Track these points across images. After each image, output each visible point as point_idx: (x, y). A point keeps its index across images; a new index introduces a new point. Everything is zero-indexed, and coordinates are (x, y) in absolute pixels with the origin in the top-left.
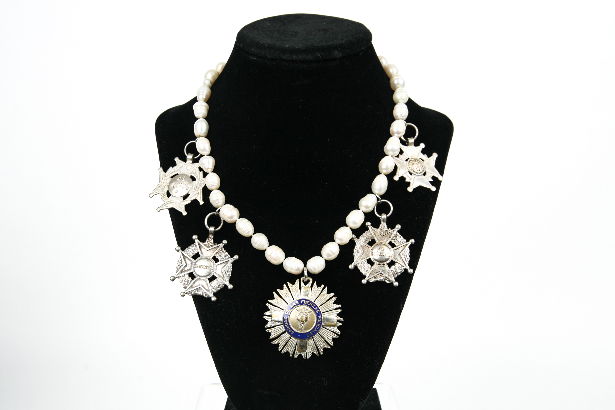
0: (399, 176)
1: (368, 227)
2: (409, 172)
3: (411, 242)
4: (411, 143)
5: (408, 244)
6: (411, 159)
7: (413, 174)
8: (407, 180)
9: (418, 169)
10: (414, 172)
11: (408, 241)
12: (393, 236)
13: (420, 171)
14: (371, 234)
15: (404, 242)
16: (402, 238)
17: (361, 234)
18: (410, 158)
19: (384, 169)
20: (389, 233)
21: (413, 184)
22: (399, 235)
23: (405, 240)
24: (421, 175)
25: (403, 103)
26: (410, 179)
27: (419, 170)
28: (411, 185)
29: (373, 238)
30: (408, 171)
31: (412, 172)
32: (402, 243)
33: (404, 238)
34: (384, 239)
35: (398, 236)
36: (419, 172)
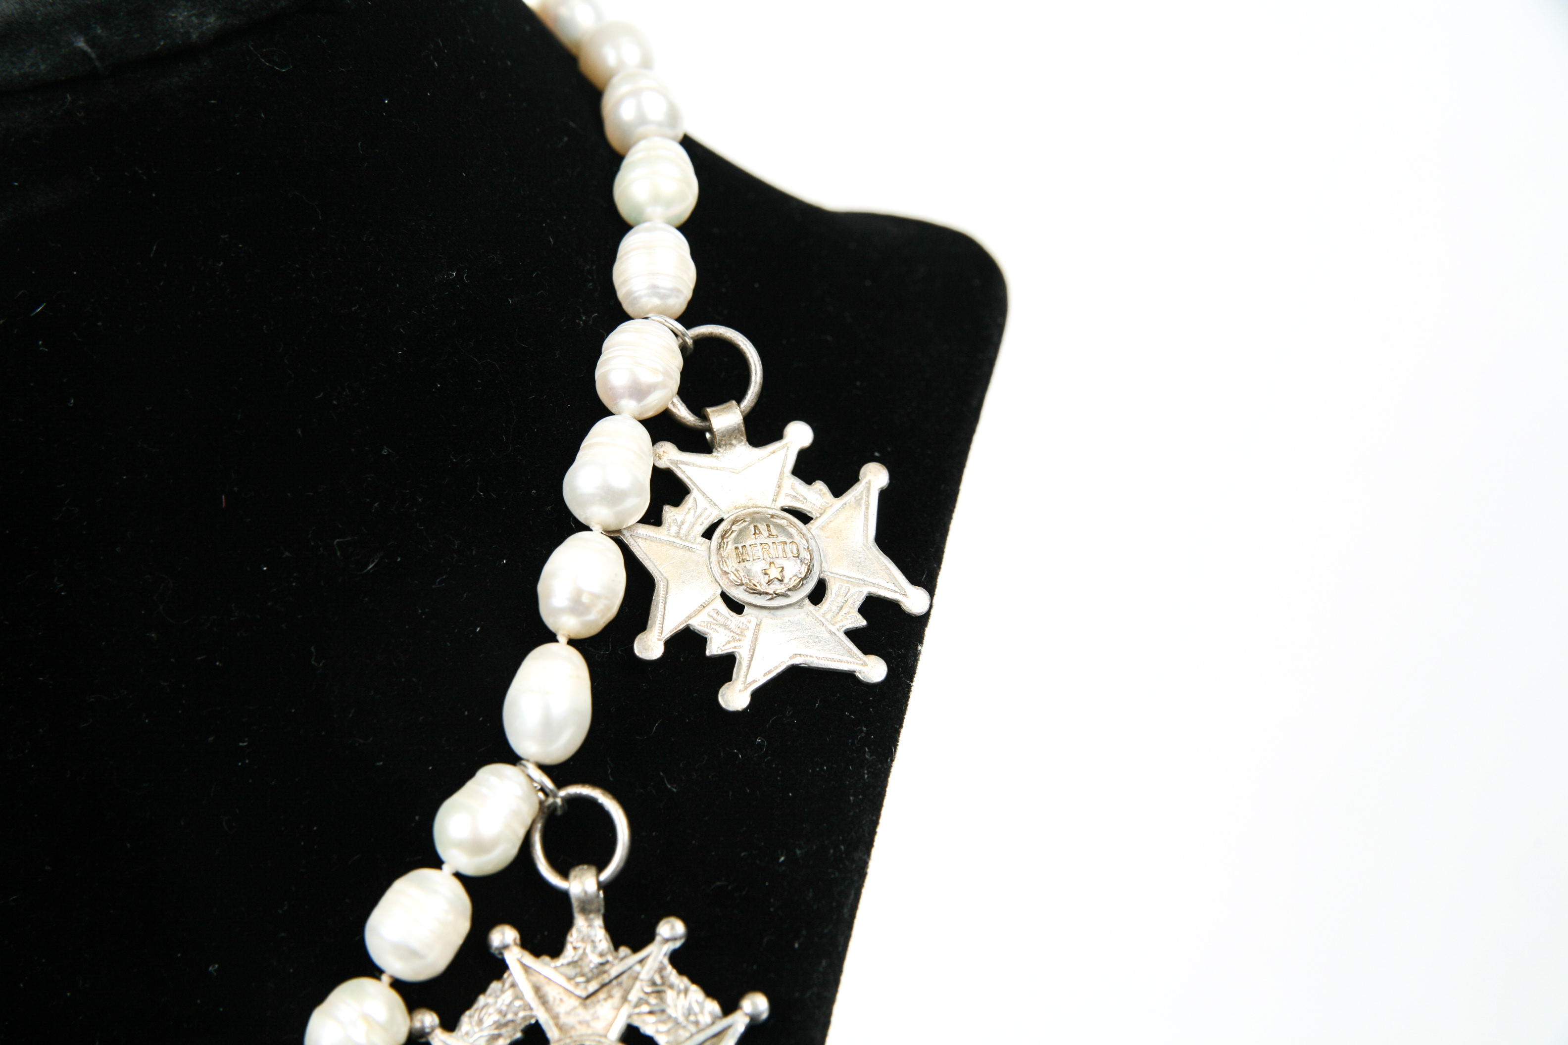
0: (667, 633)
1: (501, 954)
2: (724, 596)
3: (746, 1014)
4: (730, 434)
5: (729, 1027)
6: (734, 522)
7: (751, 605)
8: (714, 649)
9: (774, 573)
10: (755, 592)
11: (729, 1007)
12: (642, 995)
13: (786, 580)
14: (518, 996)
15: (705, 1019)
16: (696, 993)
17: (469, 1003)
18: (728, 518)
19: (562, 611)
20: (620, 979)
21: (749, 667)
22: (683, 982)
23: (713, 1006)
24: (799, 604)
25: (669, 222)
26: (734, 640)
27: (781, 581)
28: (739, 672)
29: (532, 1017)
30: (719, 591)
31: (738, 594)
32: (697, 1023)
33: (710, 992)
34: (596, 1018)
35: (671, 987)
36: (780, 588)
